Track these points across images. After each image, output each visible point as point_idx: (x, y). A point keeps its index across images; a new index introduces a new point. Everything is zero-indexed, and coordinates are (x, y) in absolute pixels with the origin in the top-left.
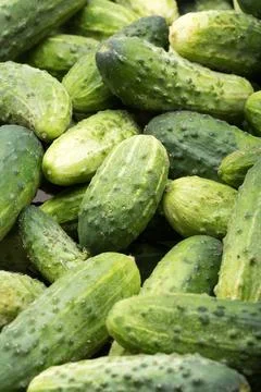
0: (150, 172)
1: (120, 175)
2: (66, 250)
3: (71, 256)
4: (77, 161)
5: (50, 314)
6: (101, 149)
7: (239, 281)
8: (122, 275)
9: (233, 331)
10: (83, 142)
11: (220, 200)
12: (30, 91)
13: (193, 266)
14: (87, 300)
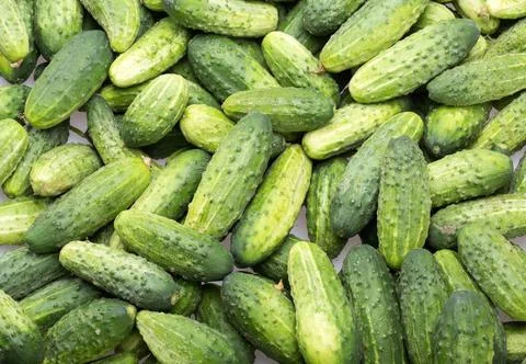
0: (171, 110)
1: (152, 106)
2: (111, 138)
3: (113, 143)
4: (131, 77)
5: (83, 206)
6: (151, 66)
7: (201, 211)
8: (135, 181)
9: (181, 256)
10: (138, 62)
11: (216, 131)
12: (113, 11)
13: (182, 182)
14: (108, 198)
